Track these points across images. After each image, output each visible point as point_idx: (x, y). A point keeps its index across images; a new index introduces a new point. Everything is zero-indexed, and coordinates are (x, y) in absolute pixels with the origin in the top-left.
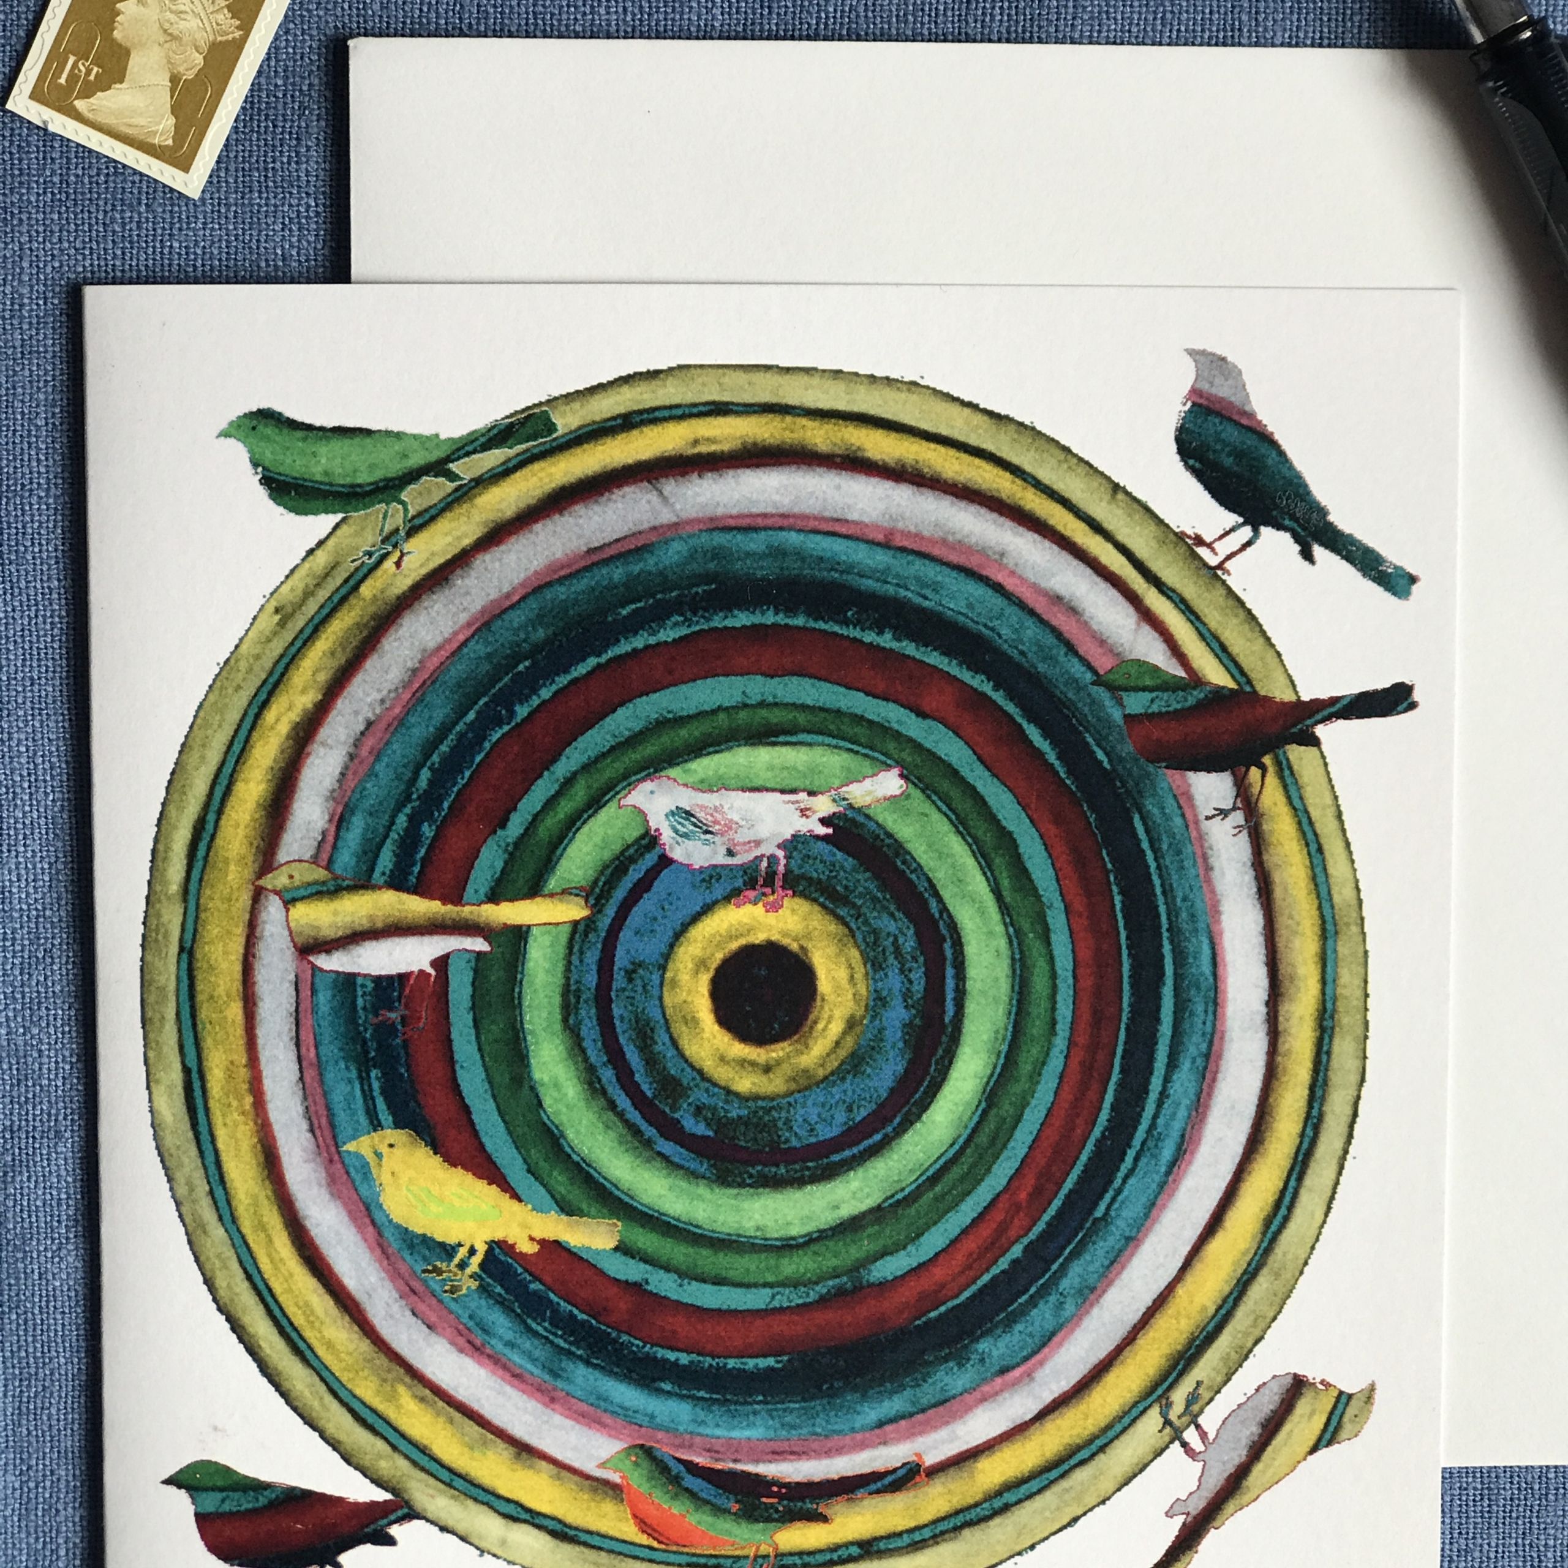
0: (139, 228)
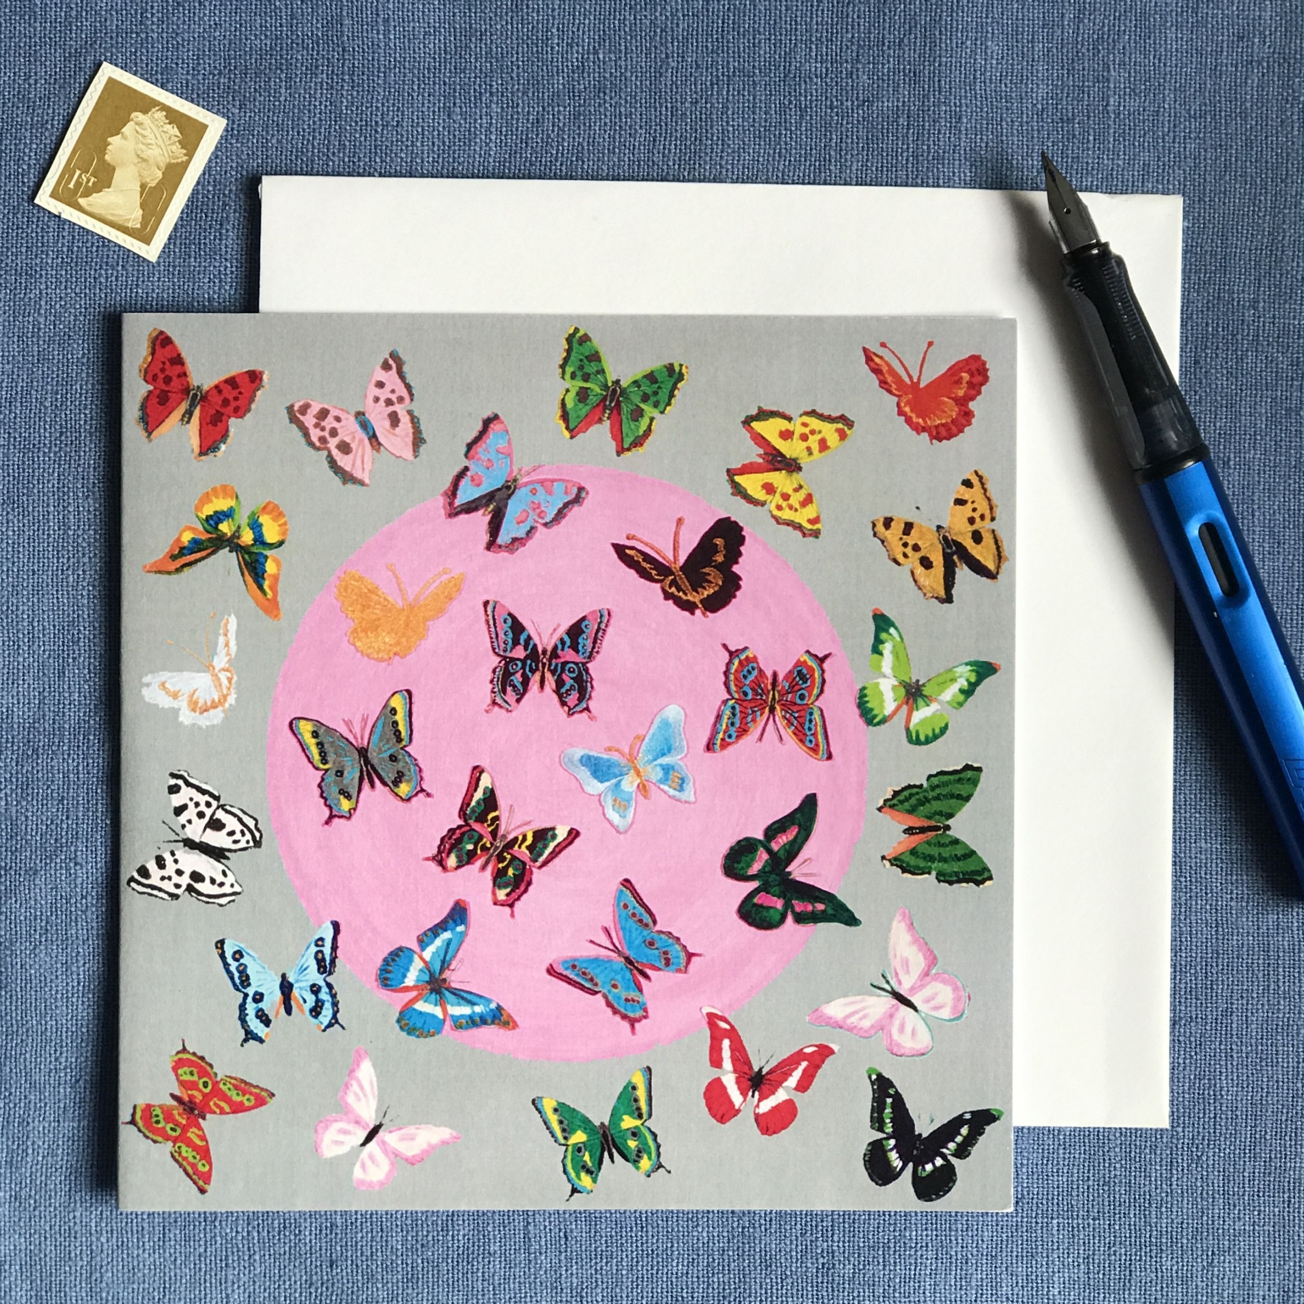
0: (117, 280)
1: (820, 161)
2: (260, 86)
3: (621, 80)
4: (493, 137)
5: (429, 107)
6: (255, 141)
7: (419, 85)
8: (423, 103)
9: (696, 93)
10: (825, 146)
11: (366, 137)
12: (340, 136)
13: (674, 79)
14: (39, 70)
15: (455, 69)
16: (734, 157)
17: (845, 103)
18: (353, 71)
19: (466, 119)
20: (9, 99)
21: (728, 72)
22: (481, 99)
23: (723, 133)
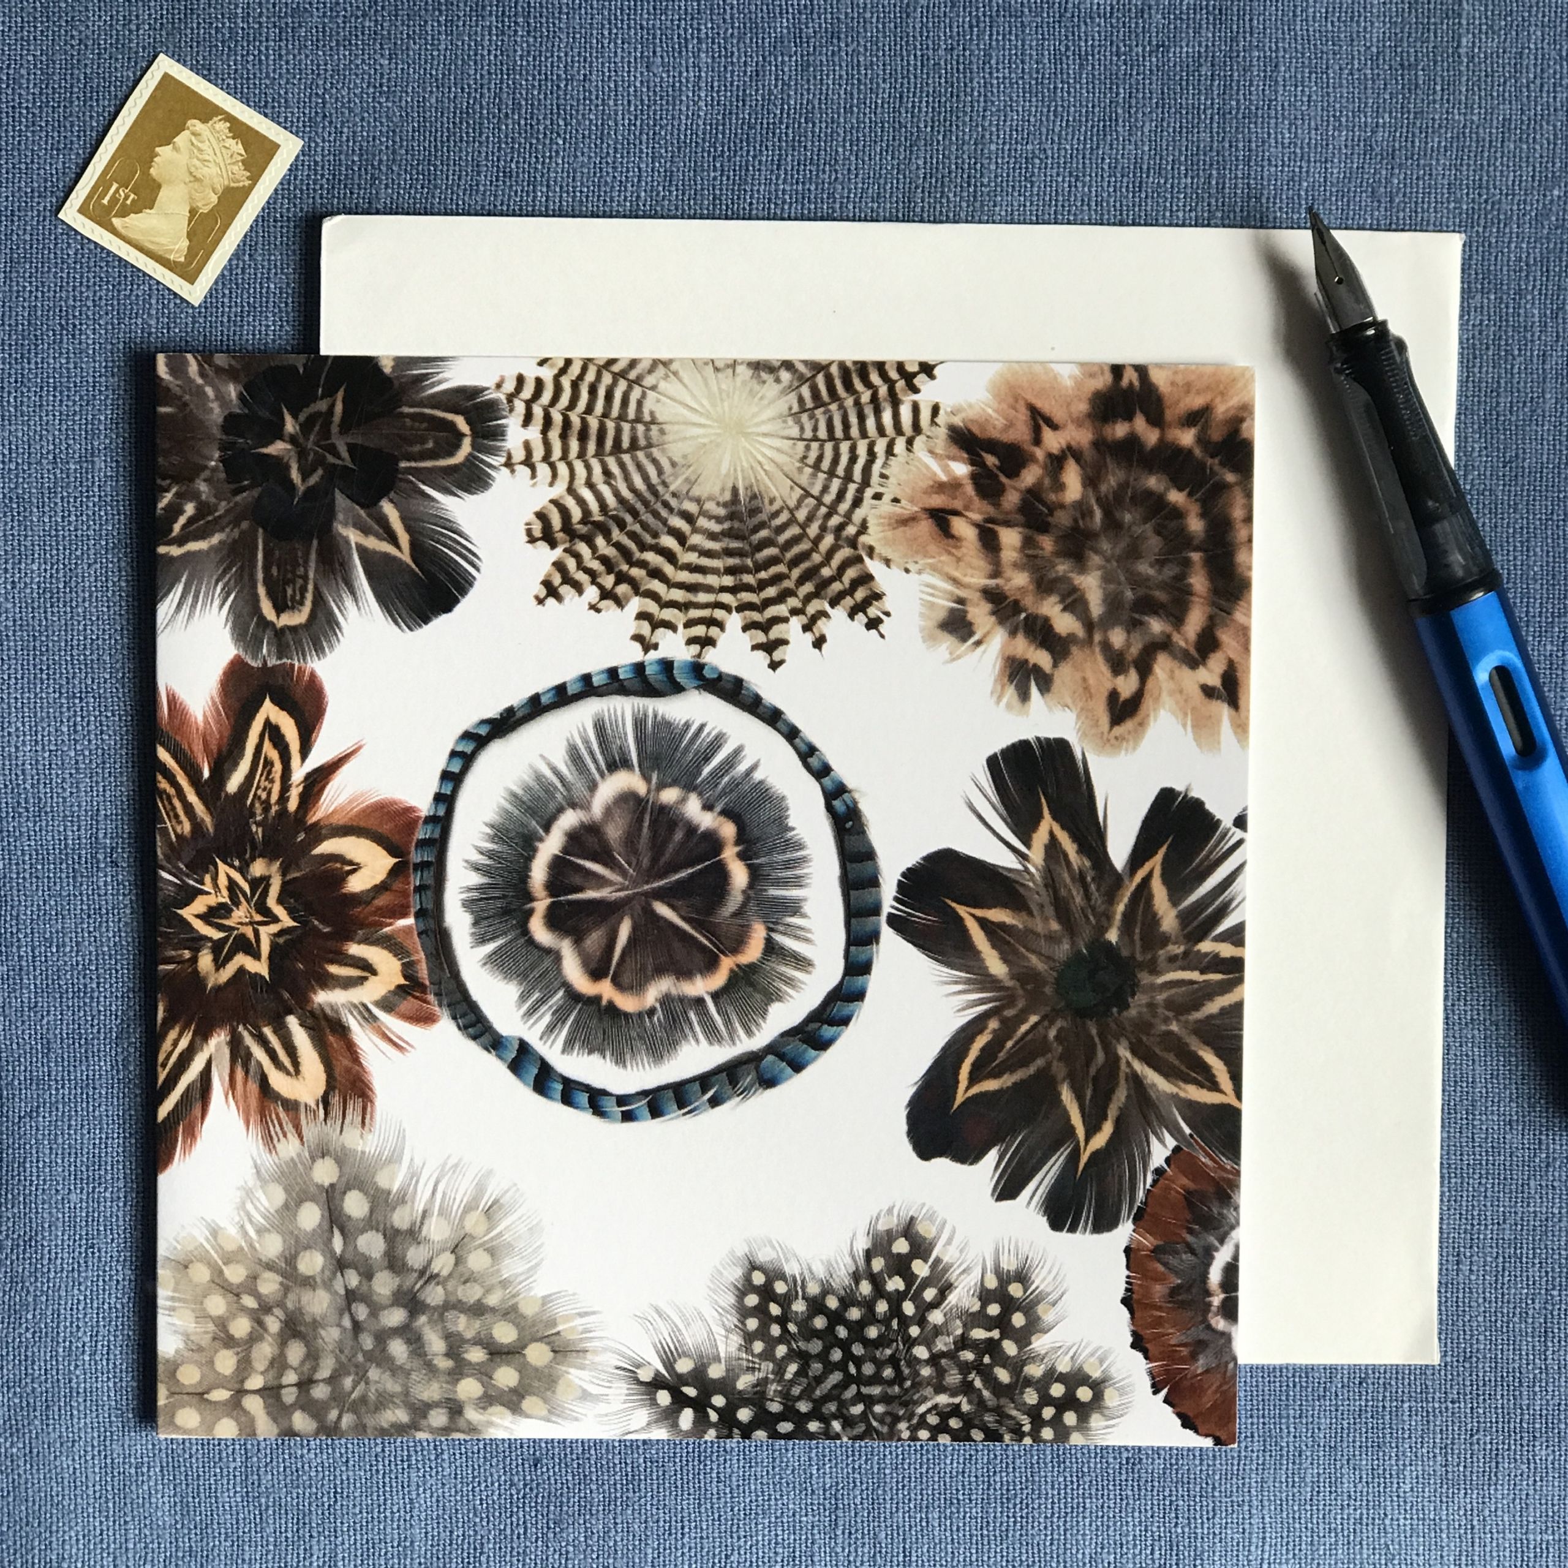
1: (1104, 121)
2: (414, 31)
3: (858, 22)
4: (703, 94)
5: (623, 57)
6: (409, 99)
7: (610, 29)
8: (616, 52)
9: (951, 37)
10: (1111, 102)
11: (546, 94)
12: (514, 93)
13: (925, 20)
14: (141, 12)
15: (655, 9)
16: (999, 117)
17: (1135, 49)
18: (529, 12)
19: (668, 71)
20: (105, 49)
21: (991, 11)
22: (686, 47)
23: (985, 87)
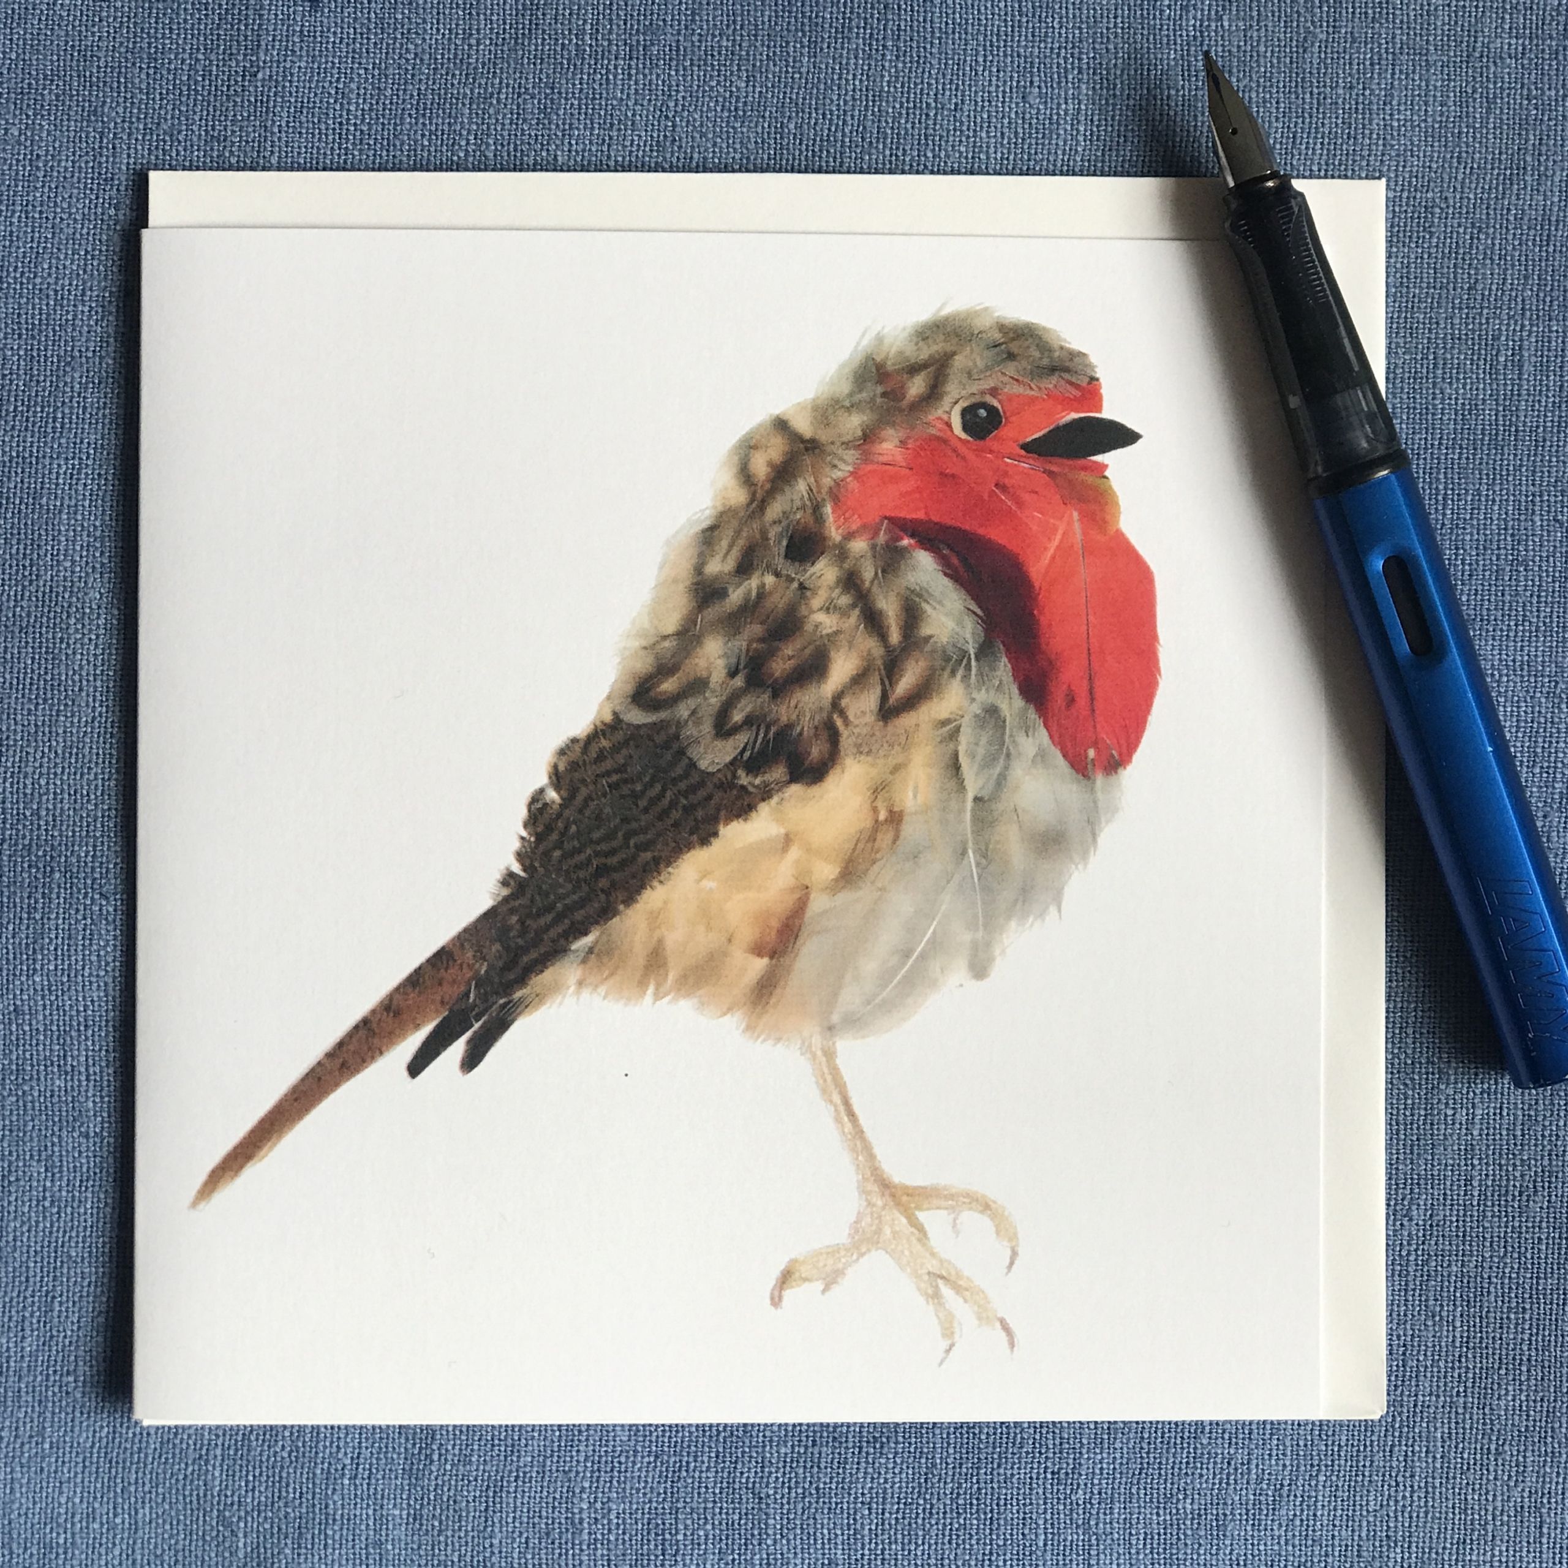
1: (1511, 168)
2: (774, 52)
3: (1251, 56)
4: (1082, 129)
5: (998, 86)
6: (766, 125)
7: (985, 56)
8: (990, 80)
9: (1350, 74)
10: (1519, 149)
11: (913, 123)
12: (879, 121)
13: (1323, 56)
14: (482, 26)
15: (1033, 36)
16: (1398, 162)
17: (1548, 93)
18: (899, 35)
19: (1046, 102)
20: (442, 64)
21: (1394, 48)
22: (1066, 77)
23: (1385, 129)
